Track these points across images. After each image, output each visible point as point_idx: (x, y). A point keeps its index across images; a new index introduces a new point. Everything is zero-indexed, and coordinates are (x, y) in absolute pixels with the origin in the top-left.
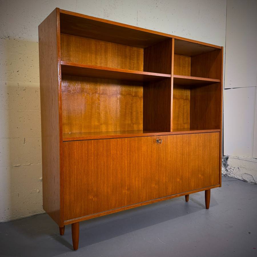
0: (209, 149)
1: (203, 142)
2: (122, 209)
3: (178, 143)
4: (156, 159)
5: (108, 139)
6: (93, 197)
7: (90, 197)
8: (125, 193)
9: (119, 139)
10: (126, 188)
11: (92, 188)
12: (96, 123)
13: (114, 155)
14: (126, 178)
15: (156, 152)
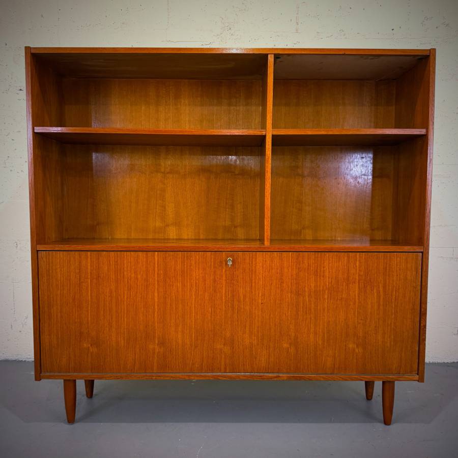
0: (381, 289)
1: (362, 273)
2: (146, 376)
3: (286, 270)
4: (226, 296)
5: (119, 252)
6: (90, 345)
7: (85, 345)
8: (154, 349)
9: (140, 253)
10: (157, 342)
11: (89, 331)
12: (158, 224)
13: (130, 280)
14: (156, 324)
15: (226, 282)
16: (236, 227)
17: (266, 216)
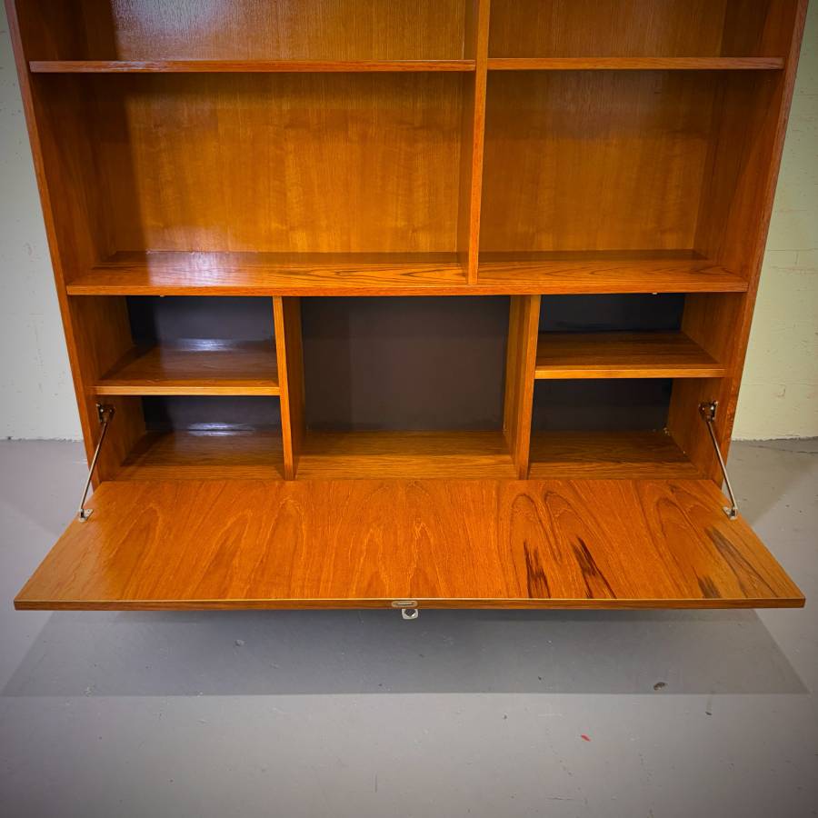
12: (275, 226)
16: (414, 231)
17: (471, 230)
